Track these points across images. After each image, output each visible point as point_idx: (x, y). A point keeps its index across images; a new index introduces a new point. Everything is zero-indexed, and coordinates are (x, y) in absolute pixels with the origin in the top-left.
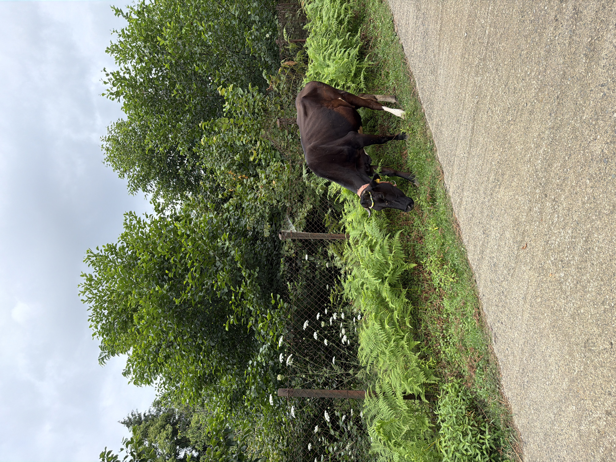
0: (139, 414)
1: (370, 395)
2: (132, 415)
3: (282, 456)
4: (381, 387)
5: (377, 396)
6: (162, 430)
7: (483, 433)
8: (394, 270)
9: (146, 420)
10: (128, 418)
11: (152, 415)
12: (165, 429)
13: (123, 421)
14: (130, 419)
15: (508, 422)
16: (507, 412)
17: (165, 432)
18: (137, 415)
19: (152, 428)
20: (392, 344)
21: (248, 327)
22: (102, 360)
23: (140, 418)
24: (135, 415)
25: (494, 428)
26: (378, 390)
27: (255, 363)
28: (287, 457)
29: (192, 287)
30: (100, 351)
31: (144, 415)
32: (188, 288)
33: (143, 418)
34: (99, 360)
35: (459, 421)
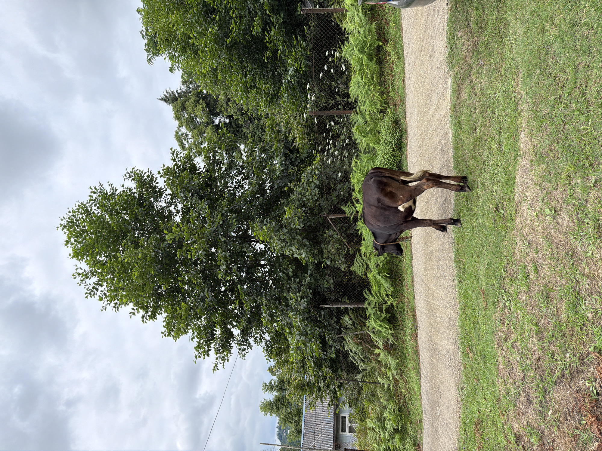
0: (172, 92)
1: (354, 113)
2: (167, 93)
3: (303, 128)
4: (359, 109)
5: (357, 113)
6: (197, 105)
7: (396, 133)
8: (371, 45)
9: (180, 97)
10: (164, 95)
11: (184, 92)
12: (199, 103)
13: (161, 98)
14: (166, 96)
15: (406, 130)
16: (406, 126)
17: (200, 106)
18: (171, 93)
19: (188, 104)
20: (366, 87)
21: (278, 55)
22: (149, 60)
23: (175, 95)
24: (169, 93)
25: (401, 131)
26: (358, 110)
27: (287, 81)
28: (307, 129)
29: (236, 29)
30: (146, 54)
31: (177, 92)
32: (234, 30)
33: (177, 95)
34: (148, 60)
35: (389, 128)
